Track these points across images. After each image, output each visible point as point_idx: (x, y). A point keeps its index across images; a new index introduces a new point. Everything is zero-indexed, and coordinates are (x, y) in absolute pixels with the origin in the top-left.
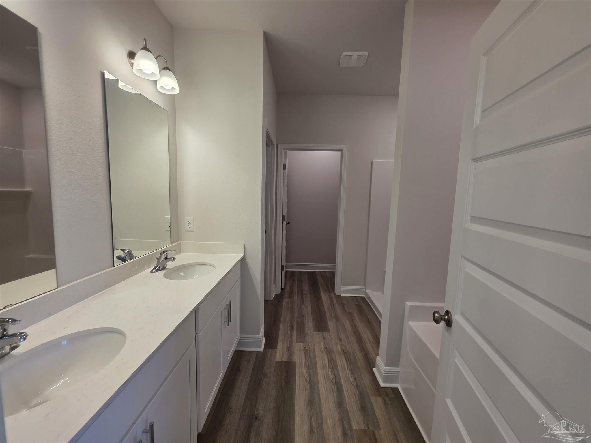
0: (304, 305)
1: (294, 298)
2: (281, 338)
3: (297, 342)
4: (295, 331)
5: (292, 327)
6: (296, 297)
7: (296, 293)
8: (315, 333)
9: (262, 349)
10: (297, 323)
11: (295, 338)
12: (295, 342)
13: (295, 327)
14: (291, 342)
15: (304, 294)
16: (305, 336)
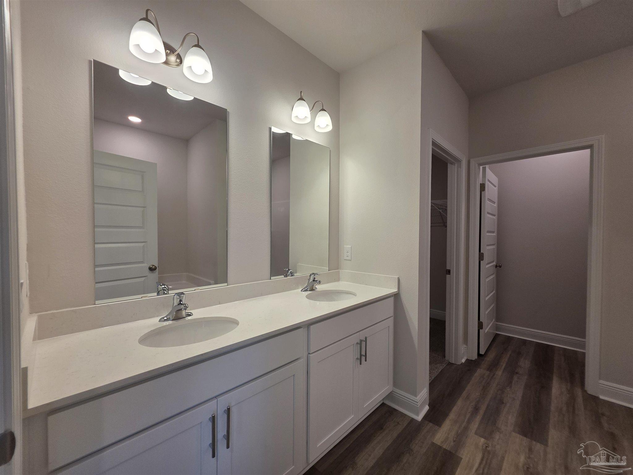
0: (511, 387)
1: (497, 373)
2: (452, 415)
3: (476, 433)
4: (478, 418)
5: (476, 409)
6: (499, 373)
7: (503, 367)
8: (514, 434)
9: (419, 418)
10: (487, 407)
11: (475, 426)
12: (474, 431)
13: (482, 412)
14: (466, 429)
15: (517, 373)
16: (493, 431)
